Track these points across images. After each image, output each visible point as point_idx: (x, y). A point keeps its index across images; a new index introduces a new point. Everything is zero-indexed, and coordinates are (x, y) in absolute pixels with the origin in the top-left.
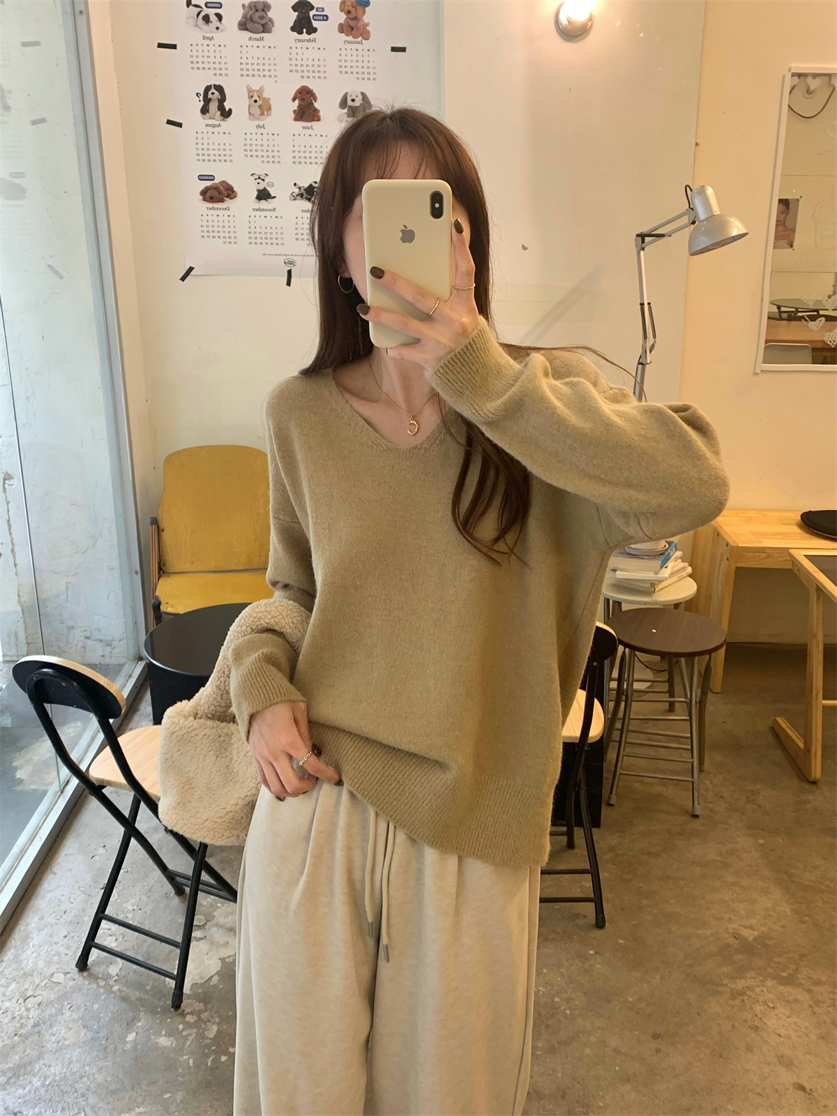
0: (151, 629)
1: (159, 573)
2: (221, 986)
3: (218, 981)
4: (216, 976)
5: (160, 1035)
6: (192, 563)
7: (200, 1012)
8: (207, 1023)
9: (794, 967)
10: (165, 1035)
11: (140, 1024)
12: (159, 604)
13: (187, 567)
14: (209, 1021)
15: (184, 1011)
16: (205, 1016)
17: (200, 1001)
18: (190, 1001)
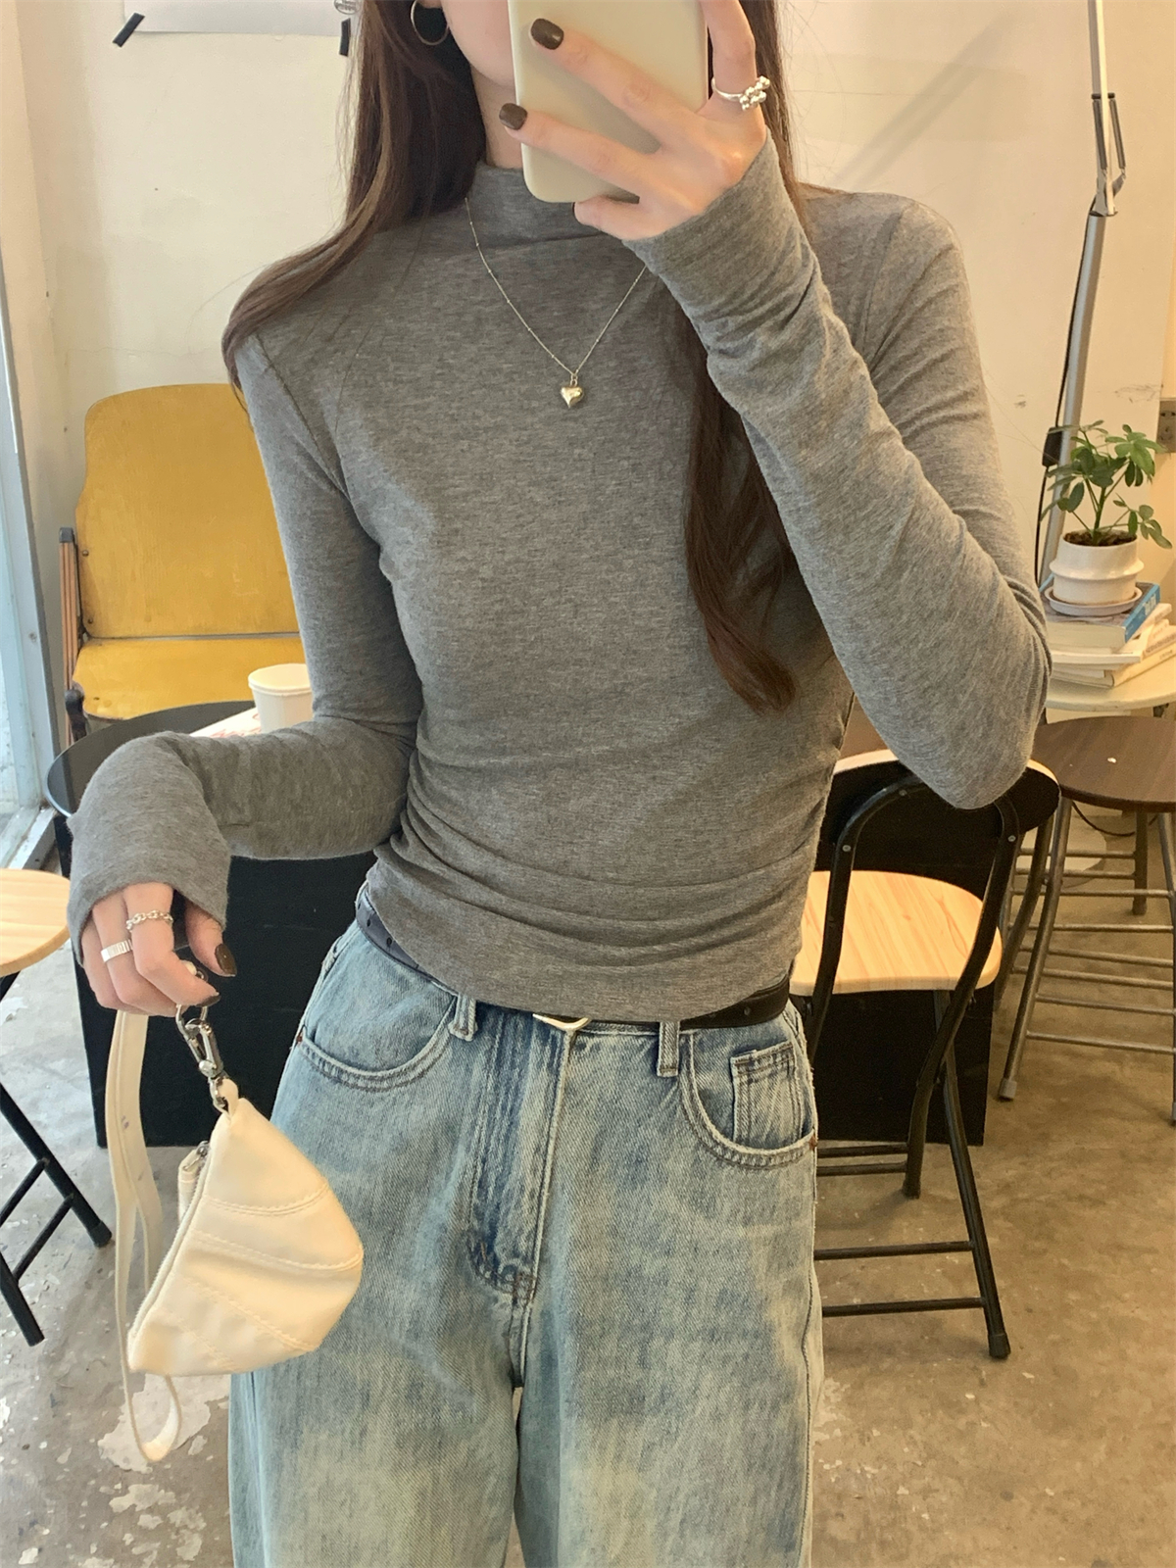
0: (66, 746)
1: (80, 637)
2: (211, 1457)
3: (205, 1446)
4: (200, 1437)
5: (87, 1554)
6: (148, 620)
7: (170, 1508)
8: (183, 1531)
10: (96, 1554)
11: (46, 1532)
12: (81, 699)
13: (139, 628)
14: (186, 1527)
15: (134, 1506)
16: (178, 1517)
17: (167, 1487)
18: (147, 1487)
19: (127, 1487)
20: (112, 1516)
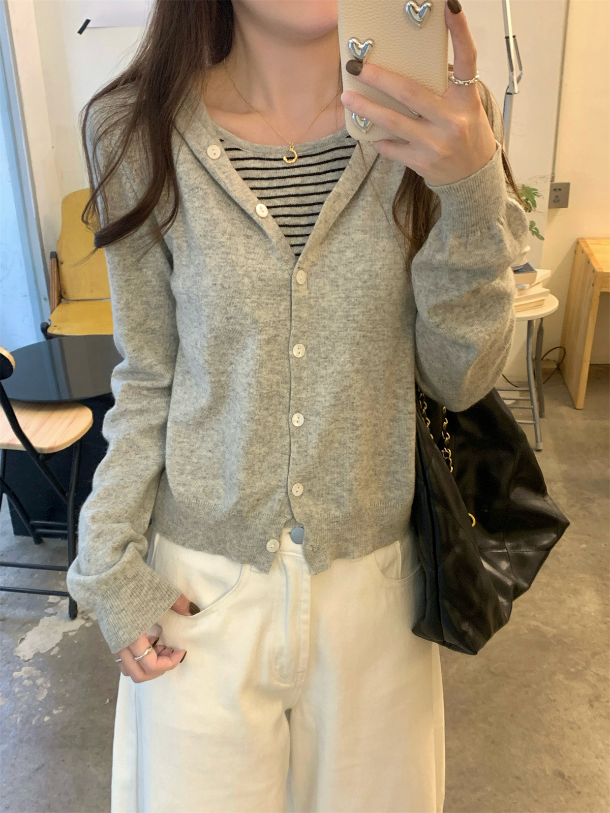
1: (59, 300)
2: (60, 656)
3: (58, 651)
4: (57, 648)
7: (36, 678)
8: (40, 688)
9: (584, 664)
12: (48, 326)
14: (42, 686)
15: (22, 676)
16: (39, 682)
17: (38, 669)
18: (29, 668)
19: (21, 668)
20: (13, 681)
